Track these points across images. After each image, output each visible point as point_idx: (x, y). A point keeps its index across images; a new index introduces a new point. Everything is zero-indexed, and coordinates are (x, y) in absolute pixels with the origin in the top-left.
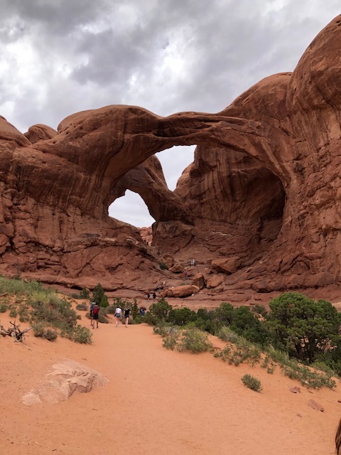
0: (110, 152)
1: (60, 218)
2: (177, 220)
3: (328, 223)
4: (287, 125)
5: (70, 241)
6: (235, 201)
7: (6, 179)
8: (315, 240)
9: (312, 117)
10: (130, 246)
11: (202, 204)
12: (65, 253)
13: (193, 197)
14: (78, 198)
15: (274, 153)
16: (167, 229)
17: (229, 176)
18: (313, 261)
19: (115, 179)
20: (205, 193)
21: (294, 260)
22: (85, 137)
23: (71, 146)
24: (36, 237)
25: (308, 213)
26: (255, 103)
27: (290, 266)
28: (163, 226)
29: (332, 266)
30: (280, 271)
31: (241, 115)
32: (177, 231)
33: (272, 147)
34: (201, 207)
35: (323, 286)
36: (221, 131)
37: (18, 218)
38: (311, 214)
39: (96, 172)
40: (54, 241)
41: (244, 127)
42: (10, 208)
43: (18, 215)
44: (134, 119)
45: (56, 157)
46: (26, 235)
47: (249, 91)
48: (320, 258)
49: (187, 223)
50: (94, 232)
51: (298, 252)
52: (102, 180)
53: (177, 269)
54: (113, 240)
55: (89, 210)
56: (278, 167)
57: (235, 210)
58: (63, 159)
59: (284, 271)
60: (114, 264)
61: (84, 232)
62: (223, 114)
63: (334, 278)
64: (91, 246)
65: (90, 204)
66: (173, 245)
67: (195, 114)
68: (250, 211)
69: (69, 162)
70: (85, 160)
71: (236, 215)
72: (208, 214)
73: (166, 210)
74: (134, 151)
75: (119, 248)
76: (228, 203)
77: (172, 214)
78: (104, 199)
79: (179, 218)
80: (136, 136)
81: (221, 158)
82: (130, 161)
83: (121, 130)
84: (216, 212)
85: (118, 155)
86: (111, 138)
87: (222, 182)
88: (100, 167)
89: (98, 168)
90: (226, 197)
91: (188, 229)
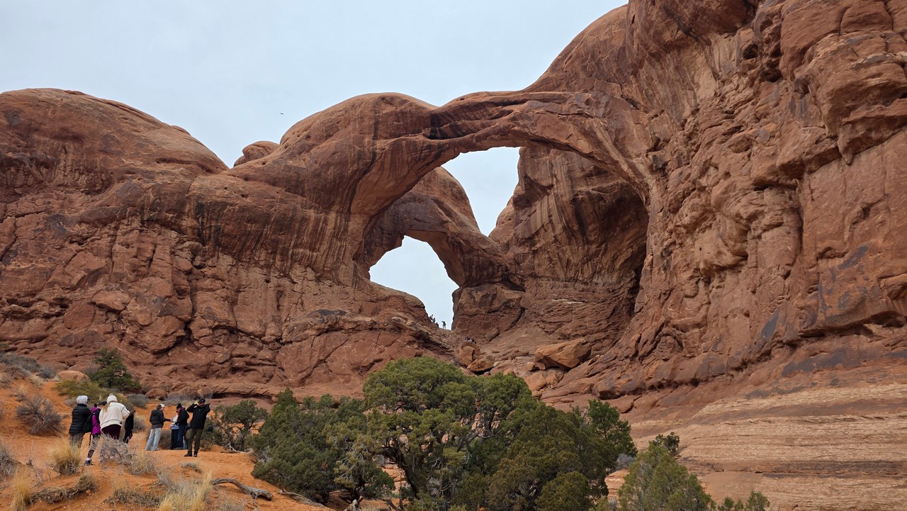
0: (354, 173)
1: (279, 286)
2: (495, 283)
3: (706, 257)
4: (632, 91)
5: (292, 324)
6: (588, 242)
7: (180, 226)
8: (688, 292)
9: (668, 66)
10: (398, 328)
11: (535, 252)
12: (283, 344)
13: (522, 242)
14: (308, 252)
15: (615, 144)
16: (477, 299)
17: (574, 201)
18: (688, 334)
19: (372, 217)
20: (537, 233)
21: (657, 333)
22: (312, 151)
23: (289, 168)
24: (231, 318)
25: (674, 243)
26: (583, 61)
27: (651, 346)
28: (470, 294)
29: (720, 340)
30: (636, 357)
31: (563, 86)
32: (495, 302)
33: (610, 133)
34: (534, 257)
35: (707, 381)
36: (528, 118)
37: (202, 289)
38: (681, 245)
39: (336, 207)
40: (265, 326)
41: (565, 107)
42: (189, 273)
43: (201, 284)
44: (389, 115)
45: (265, 187)
46: (211, 315)
47: (573, 42)
48: (698, 325)
49: (514, 287)
50: (336, 307)
51: (663, 319)
52: (348, 220)
53: (480, 366)
54: (368, 319)
55: (330, 272)
56: (625, 167)
57: (588, 258)
58: (277, 189)
59: (643, 358)
60: (366, 362)
61: (318, 308)
62: (534, 88)
63: (725, 363)
64: (327, 331)
65: (330, 260)
66: (486, 327)
67: (489, 94)
68: (616, 258)
69: (287, 193)
70: (314, 188)
71: (592, 268)
72: (546, 269)
73: (474, 267)
74: (395, 167)
75: (378, 332)
76: (576, 247)
77: (485, 273)
78: (355, 251)
79: (497, 280)
80: (395, 142)
81: (559, 171)
82: (392, 184)
83: (370, 133)
84: (559, 265)
85: (369, 176)
86: (354, 148)
87: (563, 212)
88: (342, 198)
89: (339, 199)
90: (573, 238)
91: (513, 297)
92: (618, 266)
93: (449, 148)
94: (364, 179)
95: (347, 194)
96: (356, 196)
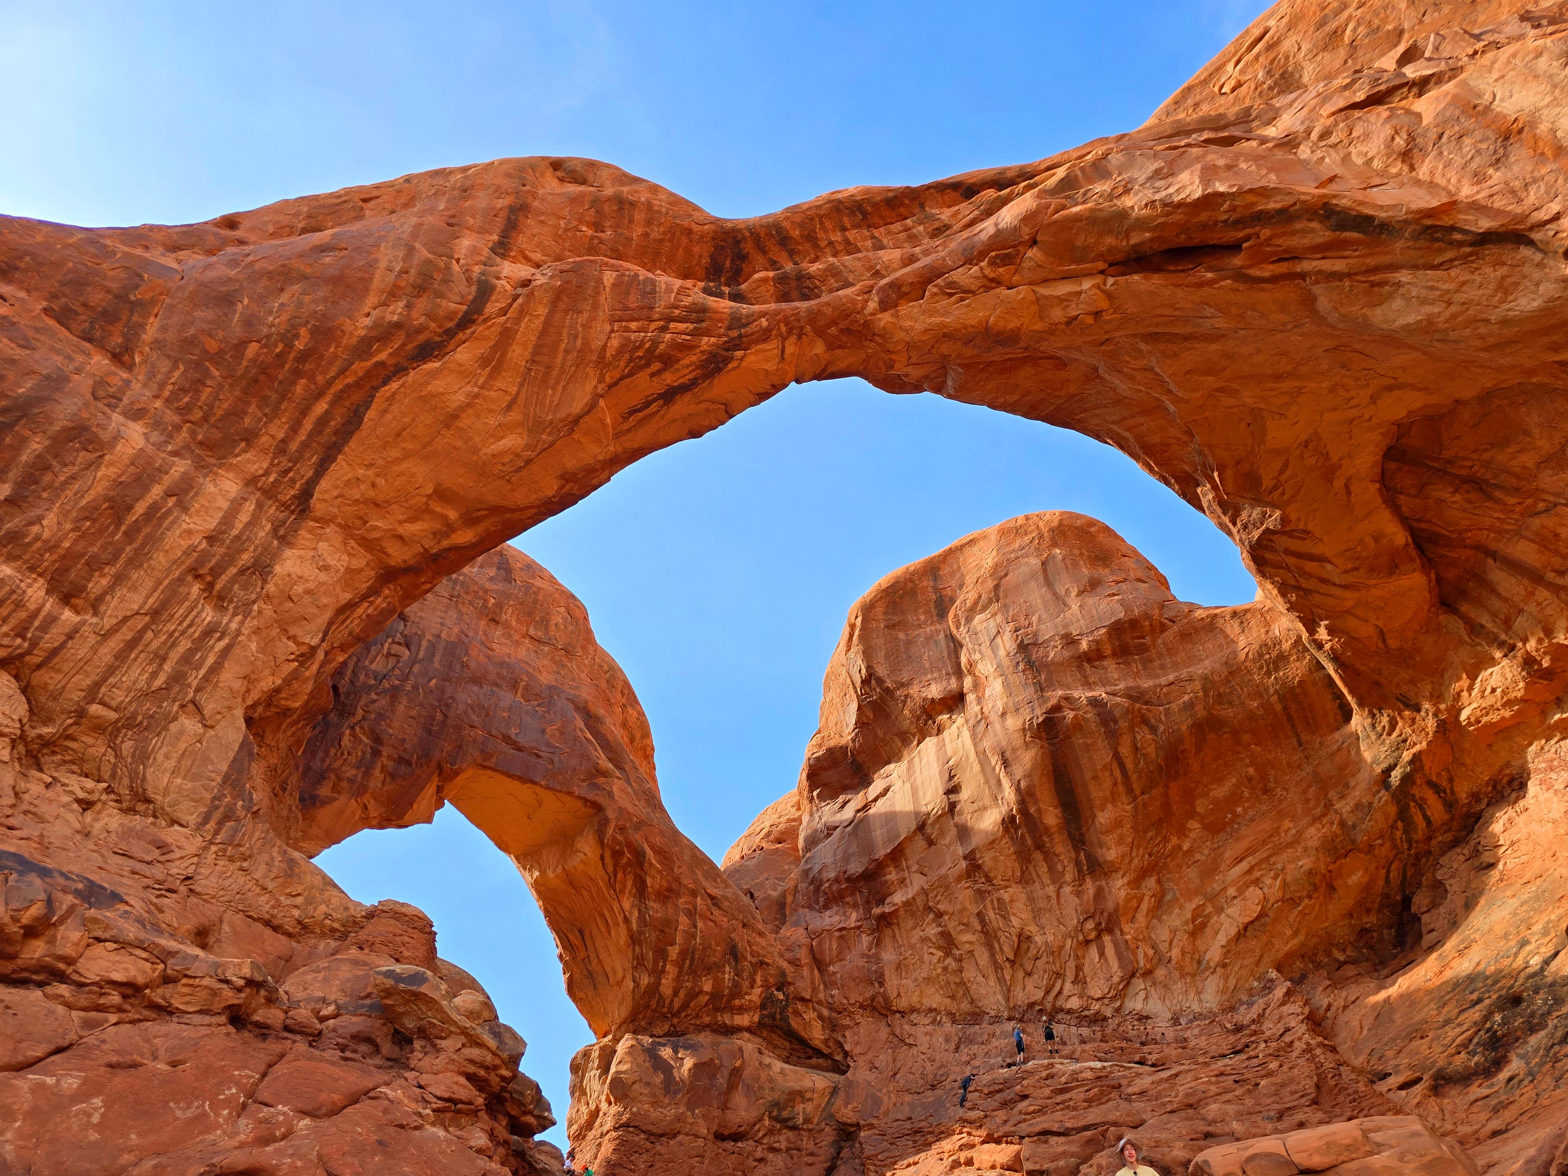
0: (384, 335)
2: (731, 1031)
6: (1095, 869)
11: (885, 921)
16: (679, 1077)
17: (1048, 726)
20: (897, 855)
28: (652, 1052)
32: (739, 1099)
34: (878, 943)
39: (252, 461)
49: (802, 1053)
52: (284, 536)
55: (112, 733)
65: (135, 675)
68: (1203, 925)
69: (51, 323)
70: (189, 343)
71: (1120, 956)
72: (928, 979)
73: (673, 952)
74: (549, 367)
75: (274, 1046)
76: (1051, 890)
77: (707, 987)
78: (268, 683)
79: (744, 1020)
80: (575, 269)
81: (988, 652)
82: (512, 441)
83: (482, 231)
84: (983, 958)
85: (435, 374)
86: (411, 249)
87: (1006, 763)
88: (294, 429)
89: (278, 430)
90: (1038, 856)
91: (807, 1083)
92: (1214, 953)
93: (765, 335)
94: (412, 376)
95: (322, 422)
96: (353, 446)
